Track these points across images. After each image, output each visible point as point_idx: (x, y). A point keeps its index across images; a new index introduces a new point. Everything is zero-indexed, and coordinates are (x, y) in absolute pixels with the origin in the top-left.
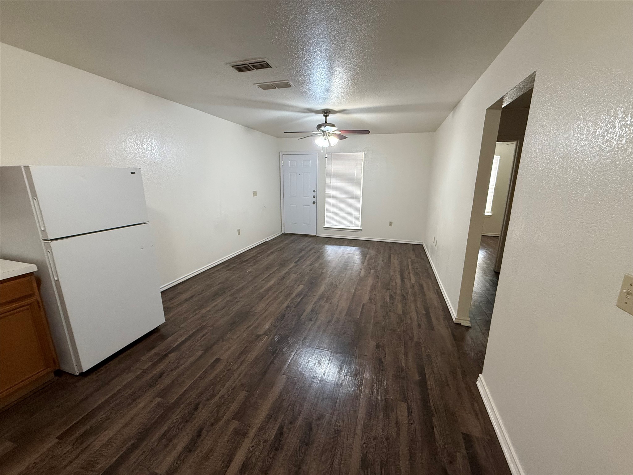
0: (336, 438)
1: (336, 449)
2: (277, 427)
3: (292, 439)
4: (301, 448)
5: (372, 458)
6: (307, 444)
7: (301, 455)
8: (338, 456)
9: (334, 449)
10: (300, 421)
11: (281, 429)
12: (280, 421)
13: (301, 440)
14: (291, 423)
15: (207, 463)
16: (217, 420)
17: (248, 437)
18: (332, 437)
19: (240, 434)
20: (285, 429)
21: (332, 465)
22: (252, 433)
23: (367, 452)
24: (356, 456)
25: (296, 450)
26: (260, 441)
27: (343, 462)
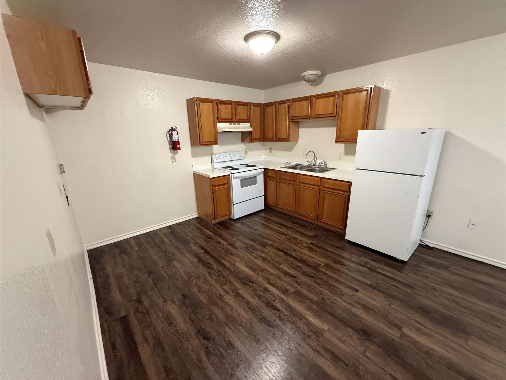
0: (254, 338)
1: (248, 333)
2: (281, 308)
3: (269, 313)
4: (261, 315)
5: (229, 352)
6: (261, 319)
7: (257, 314)
8: (244, 332)
9: (249, 332)
10: (278, 322)
11: (278, 310)
12: (284, 311)
13: (265, 317)
14: (279, 316)
15: (276, 278)
16: (299, 284)
17: (281, 294)
18: (257, 336)
19: (285, 291)
20: (277, 311)
21: (242, 326)
22: (283, 296)
23: (234, 351)
24: (237, 343)
25: (261, 312)
26: (276, 298)
27: (239, 333)
